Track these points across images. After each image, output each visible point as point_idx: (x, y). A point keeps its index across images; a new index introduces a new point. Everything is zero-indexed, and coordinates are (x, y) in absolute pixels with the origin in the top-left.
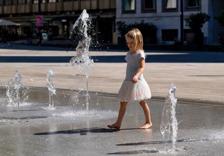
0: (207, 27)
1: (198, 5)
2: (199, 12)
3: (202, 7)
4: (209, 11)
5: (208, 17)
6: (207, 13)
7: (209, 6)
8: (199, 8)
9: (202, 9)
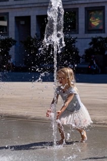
0: (14, 50)
1: (6, 31)
2: (7, 37)
3: (10, 33)
4: (16, 36)
5: (15, 41)
6: (13, 38)
7: (15, 32)
8: (7, 34)
9: (10, 35)
